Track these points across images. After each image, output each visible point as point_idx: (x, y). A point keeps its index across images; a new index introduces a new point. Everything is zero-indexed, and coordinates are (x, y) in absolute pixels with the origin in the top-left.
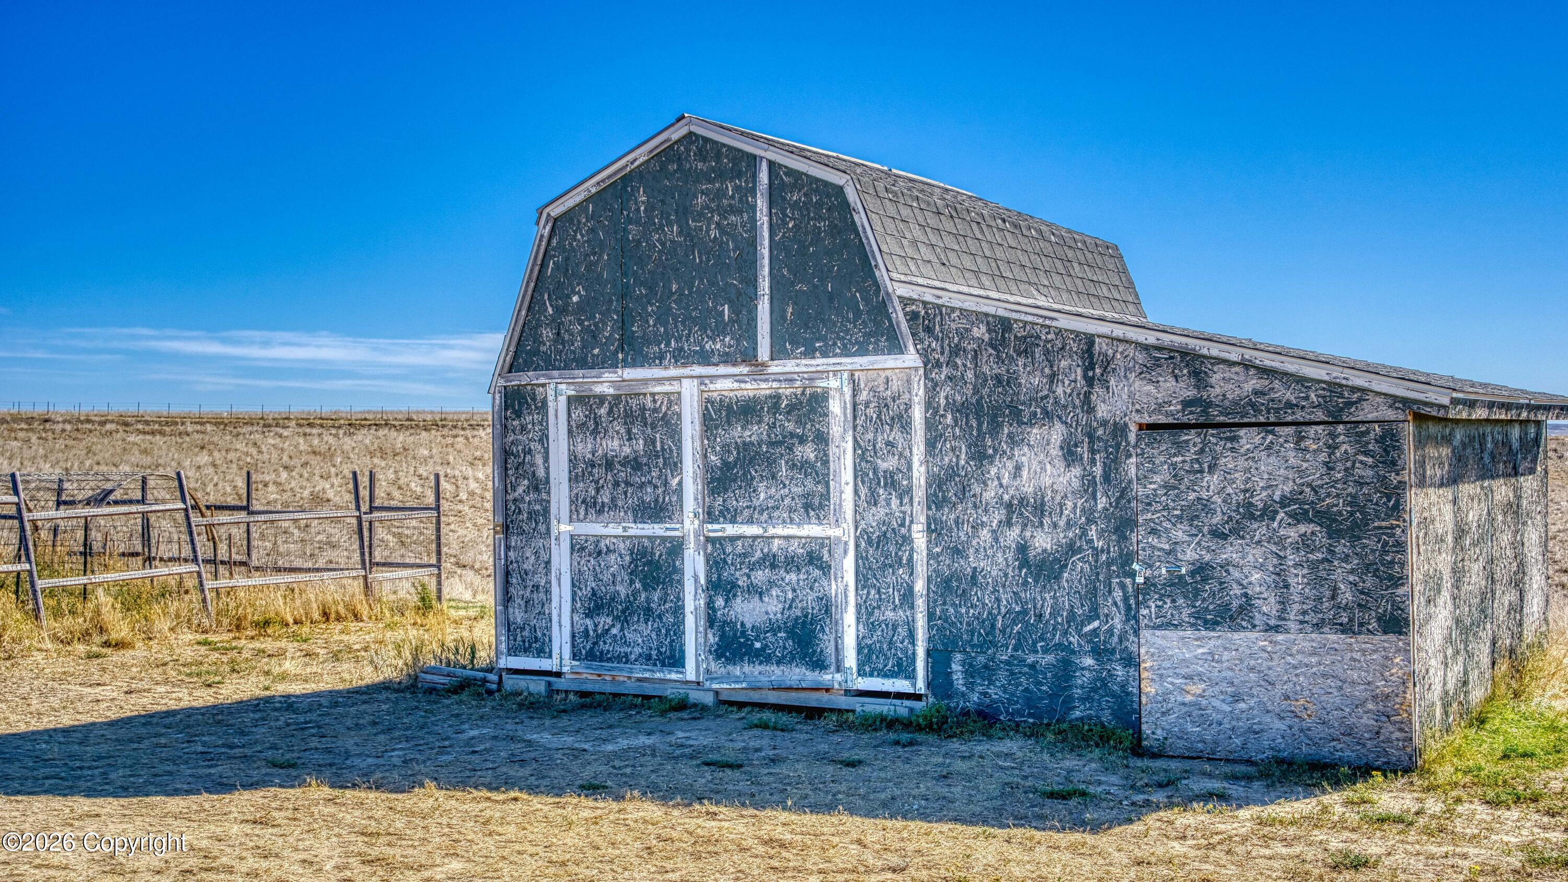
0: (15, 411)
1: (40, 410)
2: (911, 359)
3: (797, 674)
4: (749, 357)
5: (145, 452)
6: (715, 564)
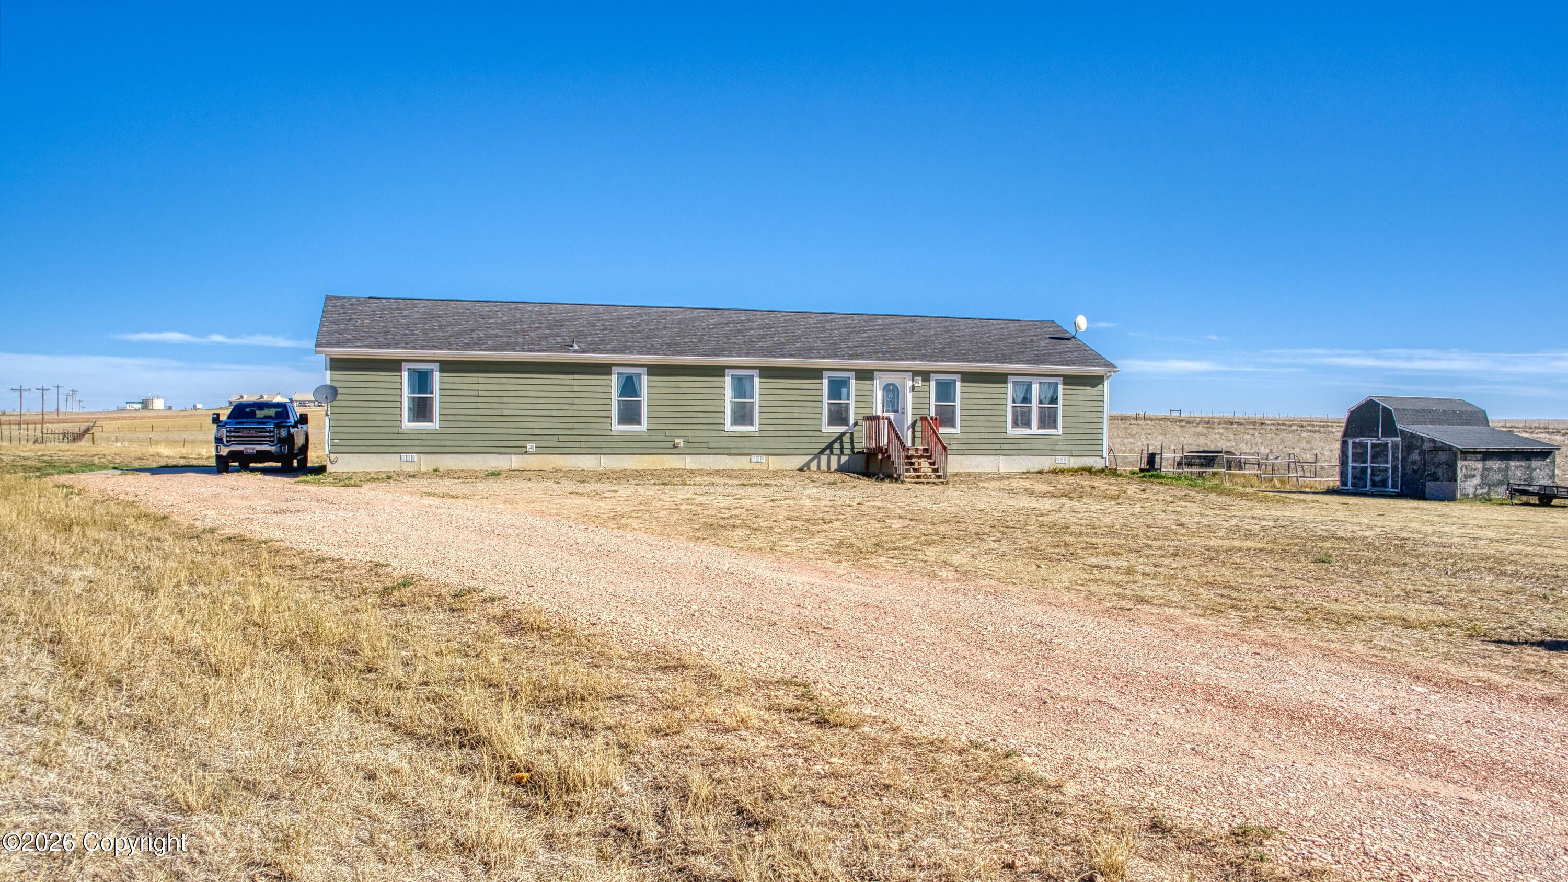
0: (1246, 416)
1: (1259, 416)
2: (1399, 438)
3: (1383, 489)
4: (1377, 436)
5: (1308, 442)
6: (1372, 471)
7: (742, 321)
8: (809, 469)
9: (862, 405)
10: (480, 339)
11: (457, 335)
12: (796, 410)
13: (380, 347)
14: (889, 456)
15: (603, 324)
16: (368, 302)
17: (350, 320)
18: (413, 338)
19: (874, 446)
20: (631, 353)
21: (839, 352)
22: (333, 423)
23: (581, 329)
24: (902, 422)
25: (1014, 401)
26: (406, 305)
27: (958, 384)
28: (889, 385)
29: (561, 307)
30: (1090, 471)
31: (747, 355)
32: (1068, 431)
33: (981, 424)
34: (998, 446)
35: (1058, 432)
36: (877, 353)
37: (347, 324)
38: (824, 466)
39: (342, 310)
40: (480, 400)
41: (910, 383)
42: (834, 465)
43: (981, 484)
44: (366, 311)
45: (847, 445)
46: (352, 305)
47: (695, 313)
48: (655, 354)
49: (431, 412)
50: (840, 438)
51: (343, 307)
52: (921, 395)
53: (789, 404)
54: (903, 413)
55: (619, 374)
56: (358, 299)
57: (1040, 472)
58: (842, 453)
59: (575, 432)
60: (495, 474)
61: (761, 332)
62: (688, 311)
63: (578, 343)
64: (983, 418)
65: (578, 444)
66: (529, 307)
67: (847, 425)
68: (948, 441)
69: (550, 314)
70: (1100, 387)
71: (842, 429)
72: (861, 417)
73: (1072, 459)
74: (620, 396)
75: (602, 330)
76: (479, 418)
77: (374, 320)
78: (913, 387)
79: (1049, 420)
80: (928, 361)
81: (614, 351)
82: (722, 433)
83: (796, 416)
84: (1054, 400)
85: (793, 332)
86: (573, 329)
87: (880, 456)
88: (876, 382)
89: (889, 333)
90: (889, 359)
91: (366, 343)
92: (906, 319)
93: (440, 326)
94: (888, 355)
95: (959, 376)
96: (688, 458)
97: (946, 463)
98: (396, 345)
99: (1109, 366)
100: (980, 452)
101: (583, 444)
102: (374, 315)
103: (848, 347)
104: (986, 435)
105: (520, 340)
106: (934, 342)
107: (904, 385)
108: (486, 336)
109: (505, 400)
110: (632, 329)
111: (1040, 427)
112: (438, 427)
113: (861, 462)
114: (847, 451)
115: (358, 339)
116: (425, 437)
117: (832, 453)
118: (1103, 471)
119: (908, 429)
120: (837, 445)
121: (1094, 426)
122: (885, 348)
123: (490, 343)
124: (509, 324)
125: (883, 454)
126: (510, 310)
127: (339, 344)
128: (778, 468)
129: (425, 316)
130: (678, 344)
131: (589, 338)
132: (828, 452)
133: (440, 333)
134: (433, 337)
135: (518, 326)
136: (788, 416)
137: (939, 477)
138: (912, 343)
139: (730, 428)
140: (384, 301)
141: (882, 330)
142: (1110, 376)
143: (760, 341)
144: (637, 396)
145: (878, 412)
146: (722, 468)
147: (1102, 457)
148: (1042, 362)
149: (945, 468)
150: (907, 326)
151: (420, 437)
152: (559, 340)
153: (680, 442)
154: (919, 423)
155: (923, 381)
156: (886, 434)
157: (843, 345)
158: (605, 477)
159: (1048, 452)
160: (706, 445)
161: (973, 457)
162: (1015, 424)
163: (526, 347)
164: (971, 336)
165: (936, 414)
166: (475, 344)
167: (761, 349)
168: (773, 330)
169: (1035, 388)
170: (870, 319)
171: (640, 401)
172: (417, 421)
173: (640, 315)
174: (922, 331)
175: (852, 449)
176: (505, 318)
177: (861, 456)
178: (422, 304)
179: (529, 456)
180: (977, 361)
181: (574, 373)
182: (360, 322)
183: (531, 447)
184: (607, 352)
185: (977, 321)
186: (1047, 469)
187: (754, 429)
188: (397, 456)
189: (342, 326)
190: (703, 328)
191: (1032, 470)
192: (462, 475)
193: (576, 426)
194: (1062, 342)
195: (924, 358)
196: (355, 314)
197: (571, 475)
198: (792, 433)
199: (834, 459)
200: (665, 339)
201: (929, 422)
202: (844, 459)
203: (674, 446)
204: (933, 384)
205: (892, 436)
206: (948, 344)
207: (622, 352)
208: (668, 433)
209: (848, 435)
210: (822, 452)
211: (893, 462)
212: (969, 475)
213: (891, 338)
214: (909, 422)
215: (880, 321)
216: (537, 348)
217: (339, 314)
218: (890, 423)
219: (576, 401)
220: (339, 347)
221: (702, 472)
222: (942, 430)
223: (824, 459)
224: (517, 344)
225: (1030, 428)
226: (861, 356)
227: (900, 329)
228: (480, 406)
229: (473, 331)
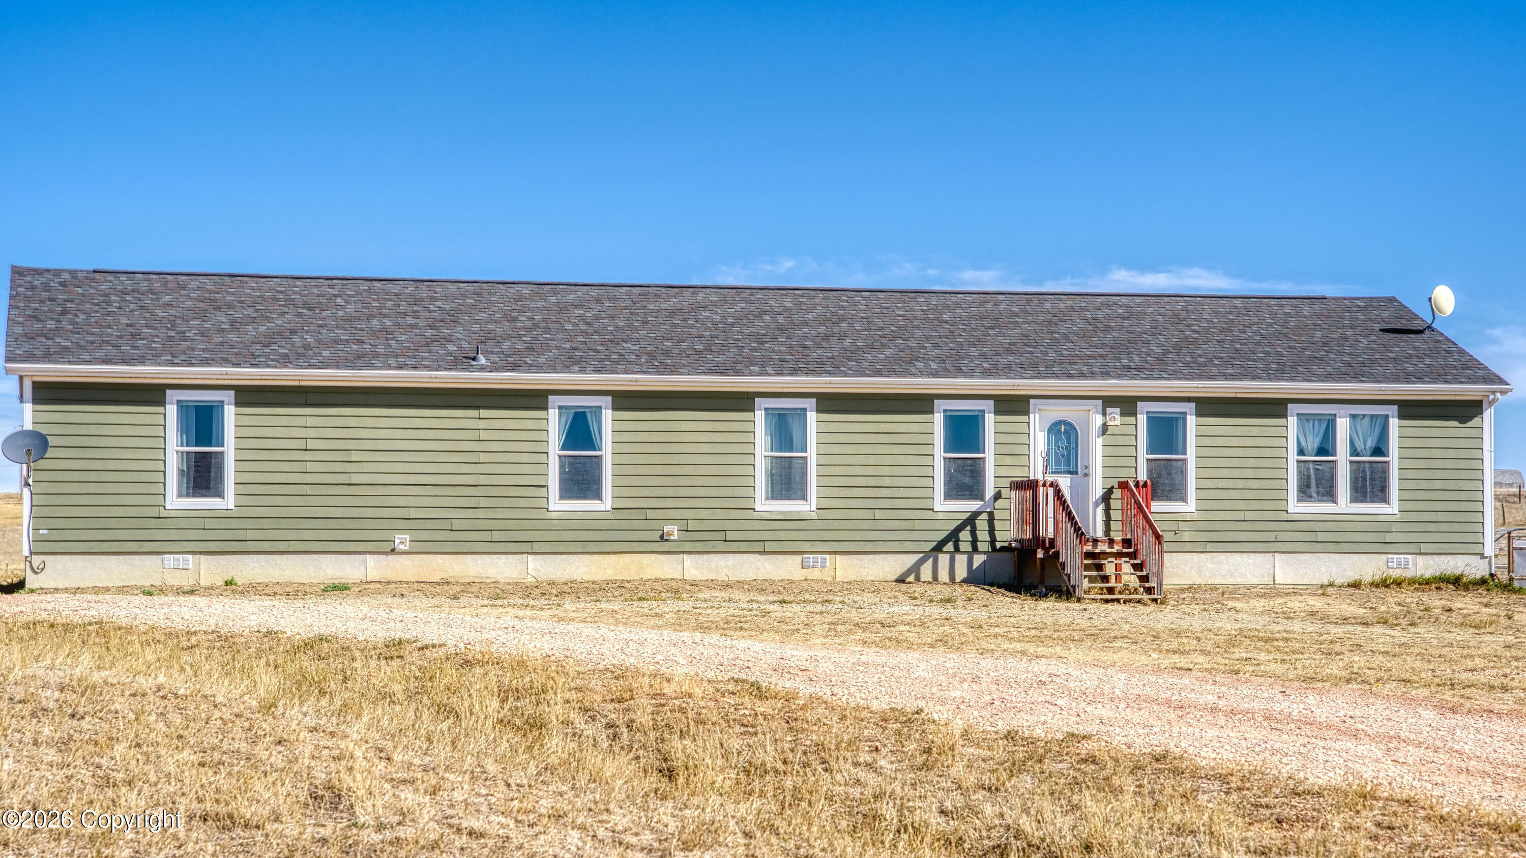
7: (787, 310)
8: (917, 579)
9: (1008, 460)
10: (307, 347)
11: (266, 340)
12: (886, 471)
13: (125, 362)
14: (1057, 554)
15: (531, 319)
16: (93, 280)
17: (64, 312)
18: (185, 344)
19: (1029, 535)
20: (582, 371)
21: (965, 364)
22: (37, 500)
23: (492, 327)
24: (1081, 491)
25: (1301, 452)
26: (165, 284)
27: (1192, 420)
28: (1058, 423)
29: (452, 288)
30: (1457, 582)
31: (794, 372)
32: (1410, 506)
33: (1236, 494)
34: (1271, 536)
35: (1392, 508)
36: (1037, 365)
37: (59, 321)
38: (944, 576)
39: (45, 294)
40: (308, 456)
41: (1098, 420)
42: (961, 572)
43: (1231, 604)
44: (92, 297)
45: (983, 535)
46: (63, 284)
47: (701, 295)
48: (626, 371)
49: (220, 478)
50: (971, 521)
51: (46, 288)
52: (1121, 441)
53: (872, 460)
54: (1086, 475)
55: (560, 408)
56: (73, 273)
57: (1356, 585)
58: (975, 549)
59: (480, 514)
60: (340, 588)
61: (822, 329)
62: (687, 293)
63: (486, 353)
64: (1240, 484)
65: (486, 536)
66: (395, 288)
67: (982, 498)
68: (1166, 526)
69: (433, 299)
70: (1475, 422)
71: (973, 505)
72: (1006, 483)
73: (1420, 560)
74: (564, 448)
75: (529, 330)
76: (307, 490)
77: (109, 314)
78: (1105, 429)
79: (1373, 485)
80: (1133, 378)
81: (553, 369)
82: (749, 514)
83: (886, 482)
84: (1379, 450)
85: (881, 329)
86: (476, 328)
87: (1040, 554)
88: (1034, 418)
89: (1063, 328)
90: (1057, 377)
91: (100, 354)
92: (1100, 300)
93: (233, 323)
94: (1056, 369)
95: (1193, 405)
96: (688, 560)
97: (1161, 565)
98: (155, 359)
99: (1492, 382)
100: (1237, 547)
101: (496, 536)
102: (109, 303)
103: (983, 355)
104: (1249, 516)
105: (381, 349)
106: (1147, 342)
107: (1087, 424)
108: (319, 341)
109: (354, 456)
110: (583, 327)
111: (1354, 500)
112: (231, 506)
113: (1008, 562)
114: (983, 546)
115: (83, 347)
116: (209, 524)
117: (957, 549)
118: (1483, 582)
119: (1096, 505)
120: (965, 535)
121: (1464, 496)
122: (1052, 355)
123: (325, 353)
124: (359, 318)
125: (1046, 551)
126: (359, 293)
127: (47, 357)
128: (852, 578)
129: (202, 305)
130: (667, 353)
131: (506, 345)
132: (950, 547)
133: (233, 337)
134: (222, 344)
135: (375, 323)
136: (871, 482)
137: (1149, 591)
138: (1104, 345)
139: (764, 505)
140: (123, 278)
141: (1050, 323)
142: (1495, 400)
143: (819, 345)
144: (595, 450)
145: (1037, 473)
146: (750, 576)
147: (1482, 556)
148: (1356, 376)
149: (1159, 575)
150: (1100, 314)
151: (200, 523)
152: (451, 347)
153: (674, 531)
154: (1117, 493)
155: (1123, 414)
156: (1051, 514)
157: (973, 352)
158: (537, 591)
159: (1370, 547)
160: (720, 536)
161: (1222, 556)
162: (1305, 493)
163: (392, 361)
164: (1222, 331)
165: (1150, 475)
166: (300, 355)
167: (820, 361)
168: (844, 325)
169: (1343, 426)
170: (1029, 301)
171: (599, 458)
172: (194, 495)
173: (598, 301)
174: (1126, 323)
175: (993, 541)
176: (350, 309)
177: (1008, 555)
178: (194, 284)
179: (397, 557)
180: (1226, 377)
181: (479, 408)
182: (82, 317)
183: (402, 540)
184: (540, 369)
185: (1238, 302)
186: (1368, 578)
187: (807, 507)
188: (157, 559)
189: (51, 324)
190: (715, 324)
191: (1338, 582)
192: (278, 589)
193: (484, 502)
194: (1404, 337)
195: (1124, 373)
196: (72, 301)
197: (475, 589)
198: (879, 514)
199: (961, 560)
200: (643, 343)
201: (1131, 491)
202: (978, 560)
203: (662, 539)
204: (1142, 419)
205: (1062, 516)
206: (1175, 346)
207: (566, 368)
208: (650, 514)
209: (985, 516)
210: (939, 548)
211: (1063, 564)
212: (1213, 588)
213: (1067, 338)
214: (1097, 492)
215: (1048, 305)
216: (411, 362)
217: (42, 302)
218: (1058, 494)
219: (483, 457)
220: (50, 362)
221: (711, 584)
222: (1156, 506)
223: (944, 560)
224: (376, 355)
225: (1335, 501)
226: (1005, 371)
227: (1086, 320)
228: (310, 467)
229: (293, 332)
